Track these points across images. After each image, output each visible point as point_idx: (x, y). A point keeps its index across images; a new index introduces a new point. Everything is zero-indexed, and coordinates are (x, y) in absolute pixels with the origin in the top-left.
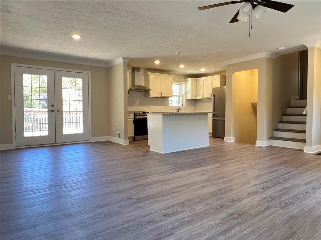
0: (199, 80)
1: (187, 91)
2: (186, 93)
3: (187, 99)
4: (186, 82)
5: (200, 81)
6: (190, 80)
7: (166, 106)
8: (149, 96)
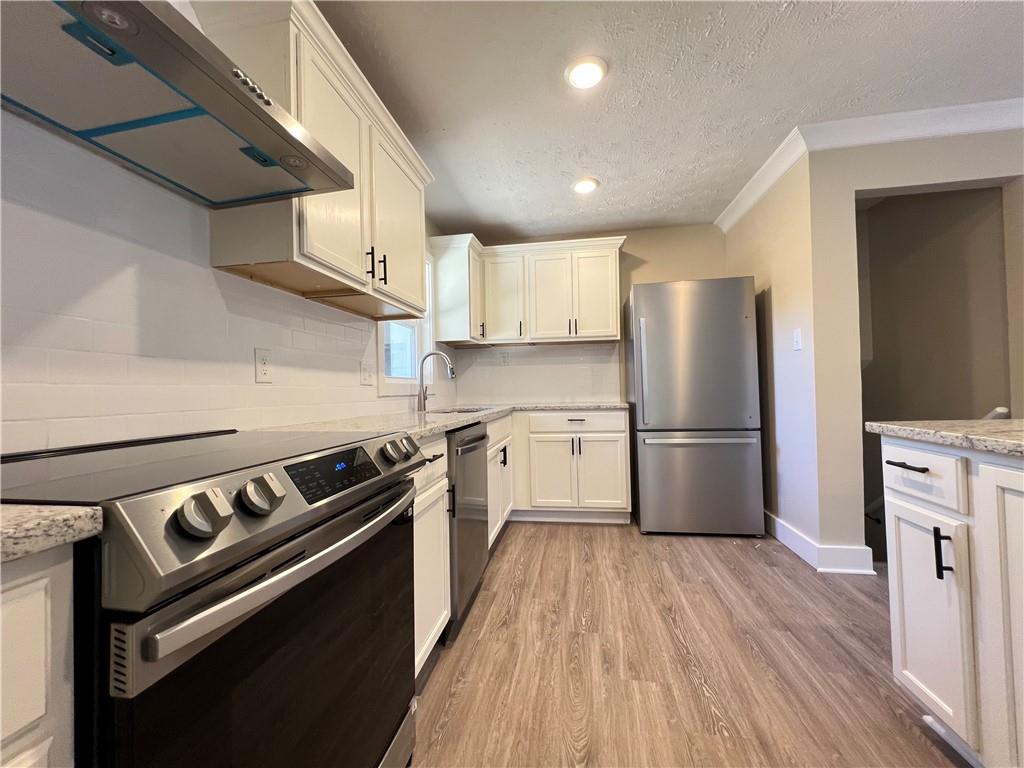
0: (495, 255)
3: (438, 343)
4: (435, 253)
5: (499, 260)
6: (467, 245)
7: (367, 375)
8: (296, 259)
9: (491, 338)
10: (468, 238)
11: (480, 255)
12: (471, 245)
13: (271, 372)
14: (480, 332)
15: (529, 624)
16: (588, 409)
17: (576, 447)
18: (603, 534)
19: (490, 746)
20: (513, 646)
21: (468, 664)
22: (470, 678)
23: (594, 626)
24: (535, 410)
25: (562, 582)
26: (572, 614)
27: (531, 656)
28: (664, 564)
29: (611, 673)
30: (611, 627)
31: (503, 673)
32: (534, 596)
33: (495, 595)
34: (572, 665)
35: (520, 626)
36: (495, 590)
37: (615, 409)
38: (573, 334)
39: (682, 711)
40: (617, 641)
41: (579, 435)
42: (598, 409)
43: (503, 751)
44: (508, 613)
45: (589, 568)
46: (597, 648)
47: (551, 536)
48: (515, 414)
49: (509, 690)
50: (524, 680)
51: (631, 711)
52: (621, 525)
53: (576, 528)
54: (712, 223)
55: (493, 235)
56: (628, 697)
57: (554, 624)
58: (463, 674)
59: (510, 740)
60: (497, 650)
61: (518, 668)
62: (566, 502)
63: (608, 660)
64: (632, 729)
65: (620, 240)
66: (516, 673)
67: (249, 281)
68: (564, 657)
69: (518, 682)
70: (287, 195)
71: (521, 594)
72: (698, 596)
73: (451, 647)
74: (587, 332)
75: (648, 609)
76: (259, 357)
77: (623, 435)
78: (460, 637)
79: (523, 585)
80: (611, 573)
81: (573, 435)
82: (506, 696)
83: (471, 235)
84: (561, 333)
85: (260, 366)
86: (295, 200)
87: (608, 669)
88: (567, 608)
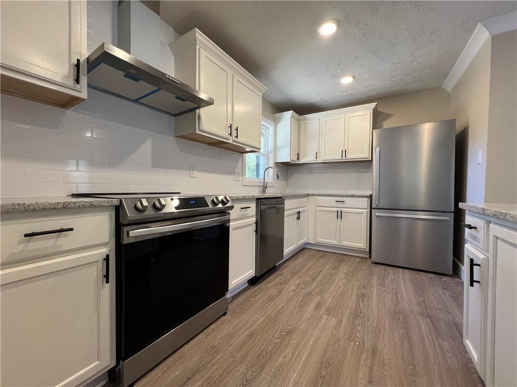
0: (306, 119)
1: (279, 144)
2: (275, 148)
3: (277, 163)
4: (276, 122)
5: (308, 122)
6: (290, 116)
7: (237, 176)
8: (197, 132)
9: (303, 160)
10: (290, 113)
11: (298, 120)
12: (292, 116)
13: (196, 173)
14: (296, 157)
15: (291, 287)
16: (347, 196)
17: (340, 215)
18: (350, 260)
19: (254, 318)
20: (280, 292)
21: (260, 293)
22: (258, 297)
23: (320, 293)
24: (319, 195)
25: (316, 275)
26: (312, 287)
27: (286, 296)
28: (376, 277)
29: (317, 310)
30: (328, 295)
31: (272, 299)
32: (299, 277)
33: (283, 273)
34: (302, 304)
35: (287, 286)
36: (284, 272)
37: (362, 196)
38: (344, 158)
39: (342, 330)
40: (328, 300)
41: (341, 209)
42: (352, 196)
43: (258, 321)
44: (285, 281)
45: (333, 272)
46: (317, 300)
47: (322, 257)
48: (309, 197)
49: (270, 305)
50: (278, 303)
51: (317, 324)
52: (363, 258)
53: (337, 255)
54: (440, 87)
55: (303, 109)
56: (320, 320)
57: (303, 288)
58: (255, 296)
59: (262, 319)
60: (273, 291)
61: (278, 299)
62: (333, 242)
63: (319, 306)
64: (313, 330)
65: (373, 105)
66: (276, 300)
67: (187, 141)
68: (300, 300)
69: (276, 303)
70: (194, 109)
71: (294, 275)
72: (384, 293)
73: (255, 286)
74: (351, 156)
75: (352, 293)
76: (192, 168)
77: (366, 210)
78: (261, 284)
79: (297, 273)
80: (343, 276)
81: (338, 209)
82: (268, 306)
83: (292, 111)
84: (337, 157)
85: (191, 172)
86: (197, 111)
87: (316, 309)
88: (312, 284)
